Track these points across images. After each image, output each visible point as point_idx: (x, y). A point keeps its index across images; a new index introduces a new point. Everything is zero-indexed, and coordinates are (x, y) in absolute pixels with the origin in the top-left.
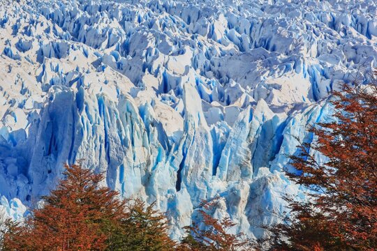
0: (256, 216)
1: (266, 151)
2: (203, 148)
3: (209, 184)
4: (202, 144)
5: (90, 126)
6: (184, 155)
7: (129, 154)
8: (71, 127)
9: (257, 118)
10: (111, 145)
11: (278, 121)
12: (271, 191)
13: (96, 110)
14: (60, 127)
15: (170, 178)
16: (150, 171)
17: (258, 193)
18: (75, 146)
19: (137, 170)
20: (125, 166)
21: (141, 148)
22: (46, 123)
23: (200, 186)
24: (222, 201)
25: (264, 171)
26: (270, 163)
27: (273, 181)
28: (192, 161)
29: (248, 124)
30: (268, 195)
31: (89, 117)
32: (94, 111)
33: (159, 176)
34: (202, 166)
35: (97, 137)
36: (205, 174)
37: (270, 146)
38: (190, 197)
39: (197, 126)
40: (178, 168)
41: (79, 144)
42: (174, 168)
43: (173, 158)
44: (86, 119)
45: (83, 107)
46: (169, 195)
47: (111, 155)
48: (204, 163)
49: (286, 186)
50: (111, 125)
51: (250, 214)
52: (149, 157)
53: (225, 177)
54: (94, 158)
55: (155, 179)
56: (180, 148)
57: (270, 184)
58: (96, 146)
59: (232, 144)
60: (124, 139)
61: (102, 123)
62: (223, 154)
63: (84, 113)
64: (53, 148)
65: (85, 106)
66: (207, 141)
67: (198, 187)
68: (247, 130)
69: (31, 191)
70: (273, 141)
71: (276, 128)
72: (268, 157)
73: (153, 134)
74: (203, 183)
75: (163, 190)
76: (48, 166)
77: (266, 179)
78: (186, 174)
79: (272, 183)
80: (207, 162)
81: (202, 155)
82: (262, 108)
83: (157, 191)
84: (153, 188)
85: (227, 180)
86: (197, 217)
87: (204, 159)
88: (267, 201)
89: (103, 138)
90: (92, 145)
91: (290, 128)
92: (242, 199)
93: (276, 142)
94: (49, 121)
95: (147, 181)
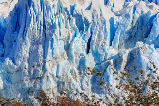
0: (133, 70)
1: (143, 32)
2: (103, 30)
3: (106, 51)
4: (102, 27)
5: (35, 15)
6: (92, 33)
7: (57, 32)
8: (25, 16)
9: (138, 12)
10: (46, 27)
11: (151, 14)
12: (142, 56)
13: (38, 6)
14: (20, 16)
15: (82, 47)
16: (70, 42)
17: (135, 57)
18: (26, 27)
19: (62, 42)
20: (54, 39)
21: (65, 28)
22: (13, 14)
23: (100, 52)
24: (112, 61)
25: (140, 44)
26: (145, 39)
27: (143, 50)
28: (96, 37)
29: (132, 16)
30: (140, 58)
31: (35, 11)
32: (37, 7)
33: (75, 45)
34: (102, 40)
35: (38, 22)
36: (104, 45)
37: (145, 29)
38: (93, 58)
39: (99, 16)
40: (87, 40)
41: (29, 26)
42: (85, 41)
43: (85, 35)
44: (33, 11)
45: (31, 4)
46: (81, 57)
47: (46, 33)
48: (103, 38)
49: (151, 53)
50: (47, 15)
51: (129, 69)
52: (69, 34)
53: (117, 47)
54: (37, 34)
55: (73, 47)
56: (89, 29)
57: (142, 52)
58: (38, 27)
59: (122, 27)
60: (54, 23)
61: (42, 14)
62: (116, 34)
63: (31, 8)
64: (17, 28)
65: (32, 4)
66: (105, 26)
67: (99, 52)
68: (131, 19)
69: (4, 52)
70: (148, 26)
71: (149, 18)
72: (144, 36)
73: (72, 21)
74: (102, 50)
75: (78, 54)
76: (14, 38)
77: (139, 49)
78: (93, 45)
79: (143, 51)
80: (105, 38)
81: (102, 33)
82: (141, 6)
83: (74, 54)
84: (71, 52)
85: (119, 49)
86: (98, 70)
87: (103, 36)
88: (139, 62)
89: (42, 23)
90: (36, 27)
91: (157, 18)
92: (124, 60)
93: (149, 27)
94: (15, 12)
95: (68, 48)
